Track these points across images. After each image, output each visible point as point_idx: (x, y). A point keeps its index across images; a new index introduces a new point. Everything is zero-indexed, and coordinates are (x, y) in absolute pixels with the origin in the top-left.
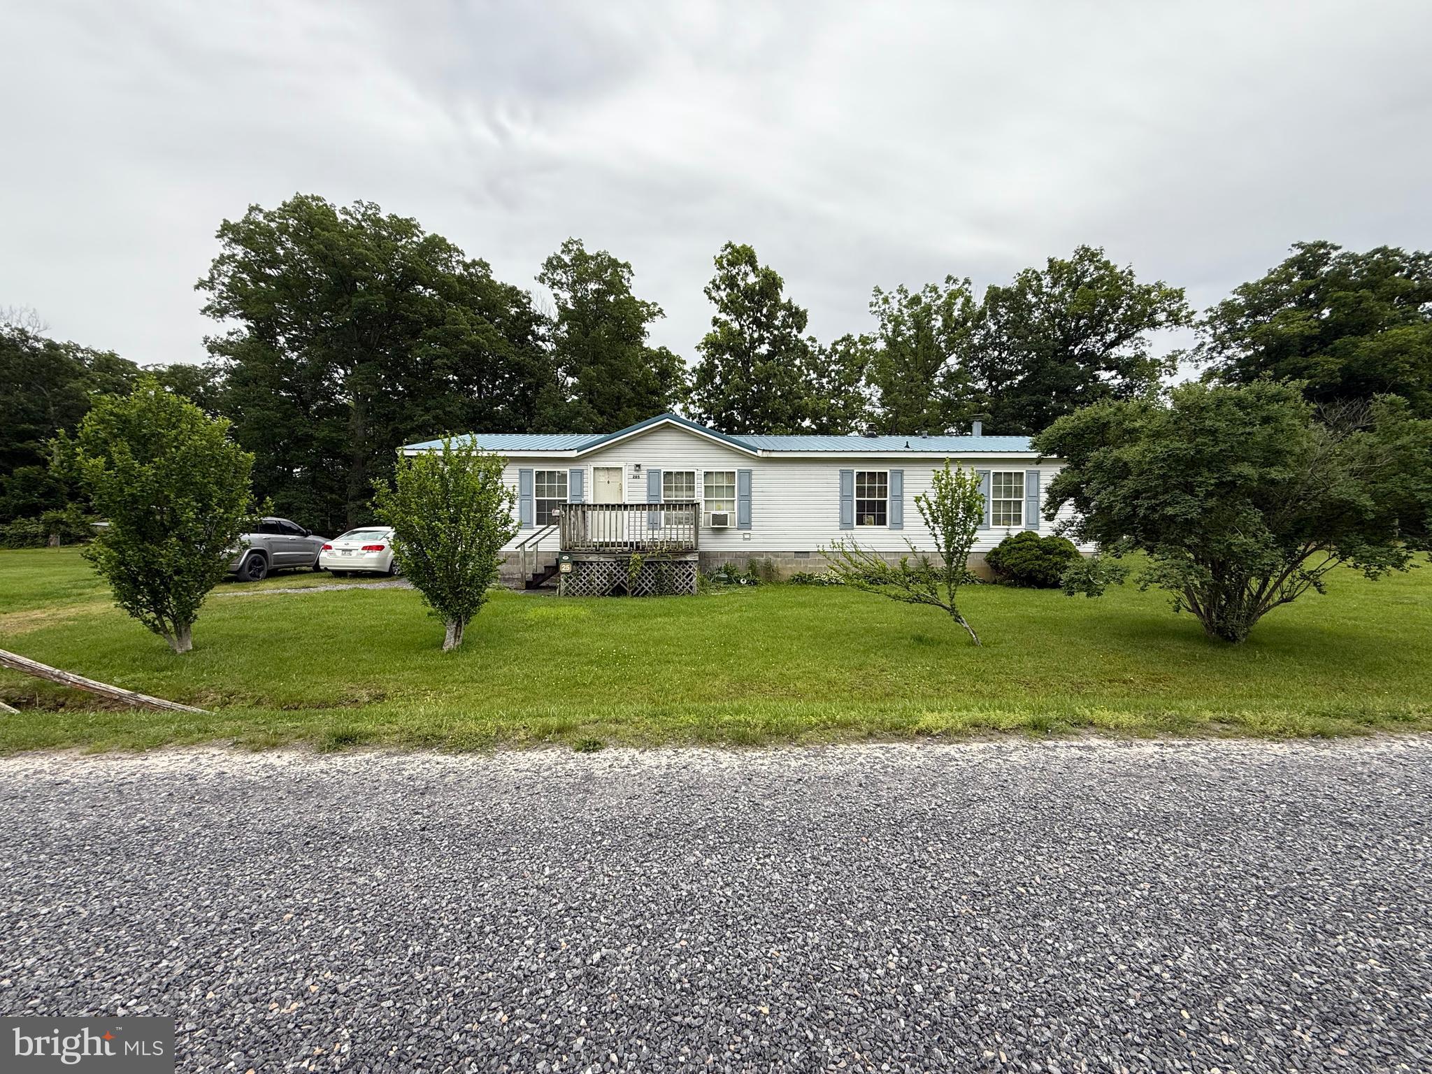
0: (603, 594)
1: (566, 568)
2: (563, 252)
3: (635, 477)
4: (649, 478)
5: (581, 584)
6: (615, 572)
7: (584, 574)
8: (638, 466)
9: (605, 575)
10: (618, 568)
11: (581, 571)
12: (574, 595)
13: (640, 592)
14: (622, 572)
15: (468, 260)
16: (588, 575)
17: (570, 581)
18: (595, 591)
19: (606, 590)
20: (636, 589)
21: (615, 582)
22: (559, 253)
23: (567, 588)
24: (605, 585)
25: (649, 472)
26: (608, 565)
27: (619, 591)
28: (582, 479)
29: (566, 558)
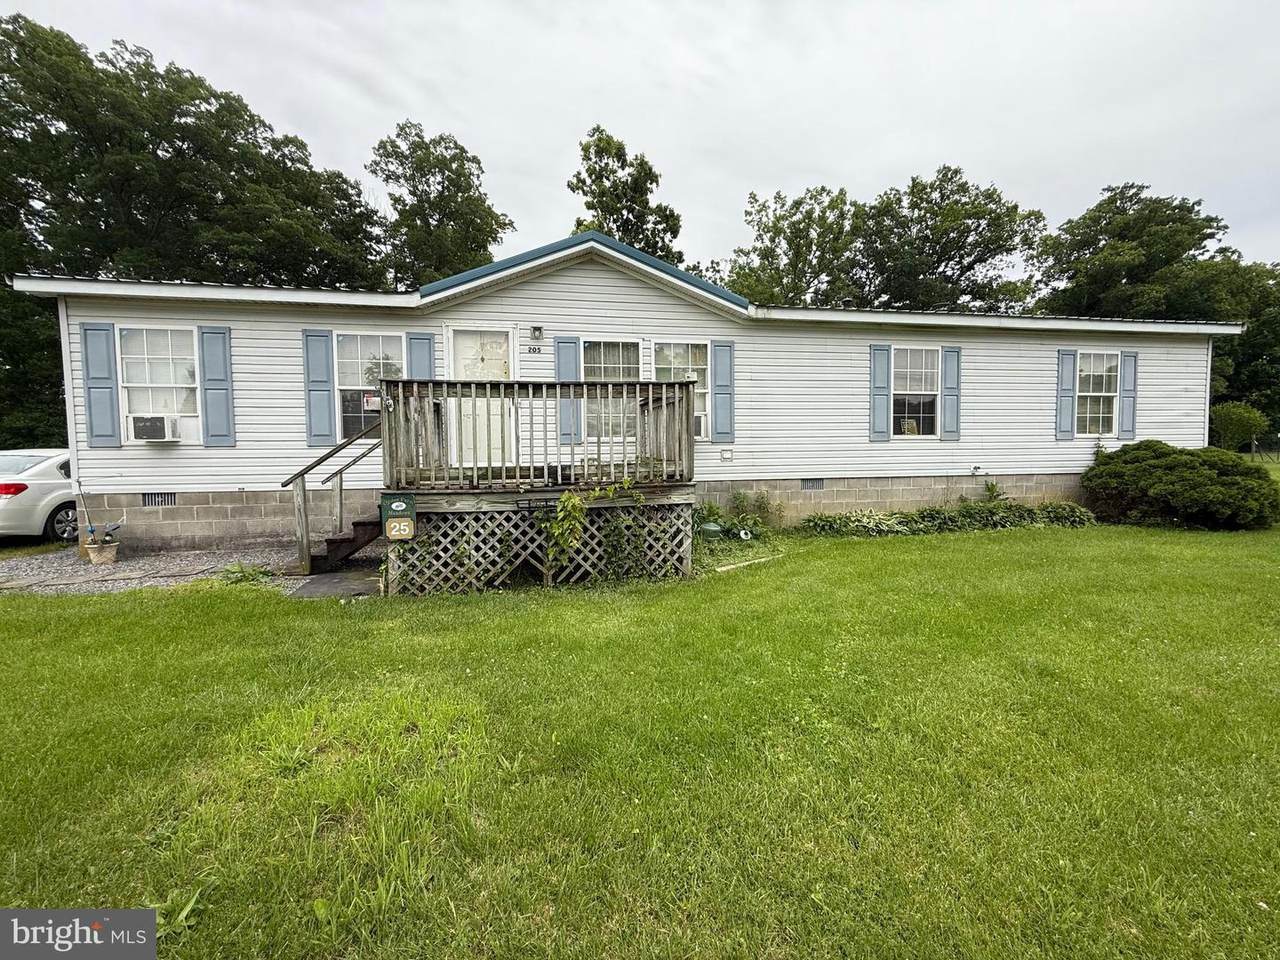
0: (490, 583)
1: (400, 528)
2: (398, 136)
3: (533, 350)
4: (558, 352)
5: (437, 564)
6: (516, 533)
7: (445, 542)
8: (538, 329)
9: (493, 541)
10: (524, 526)
11: (437, 535)
12: (422, 589)
13: (571, 574)
14: (532, 533)
15: (279, 135)
16: (453, 542)
17: (412, 559)
18: (471, 578)
19: (498, 575)
20: (563, 569)
21: (517, 556)
22: (393, 137)
23: (405, 574)
24: (494, 563)
25: (560, 342)
26: (500, 519)
27: (525, 575)
28: (431, 351)
29: (398, 506)
